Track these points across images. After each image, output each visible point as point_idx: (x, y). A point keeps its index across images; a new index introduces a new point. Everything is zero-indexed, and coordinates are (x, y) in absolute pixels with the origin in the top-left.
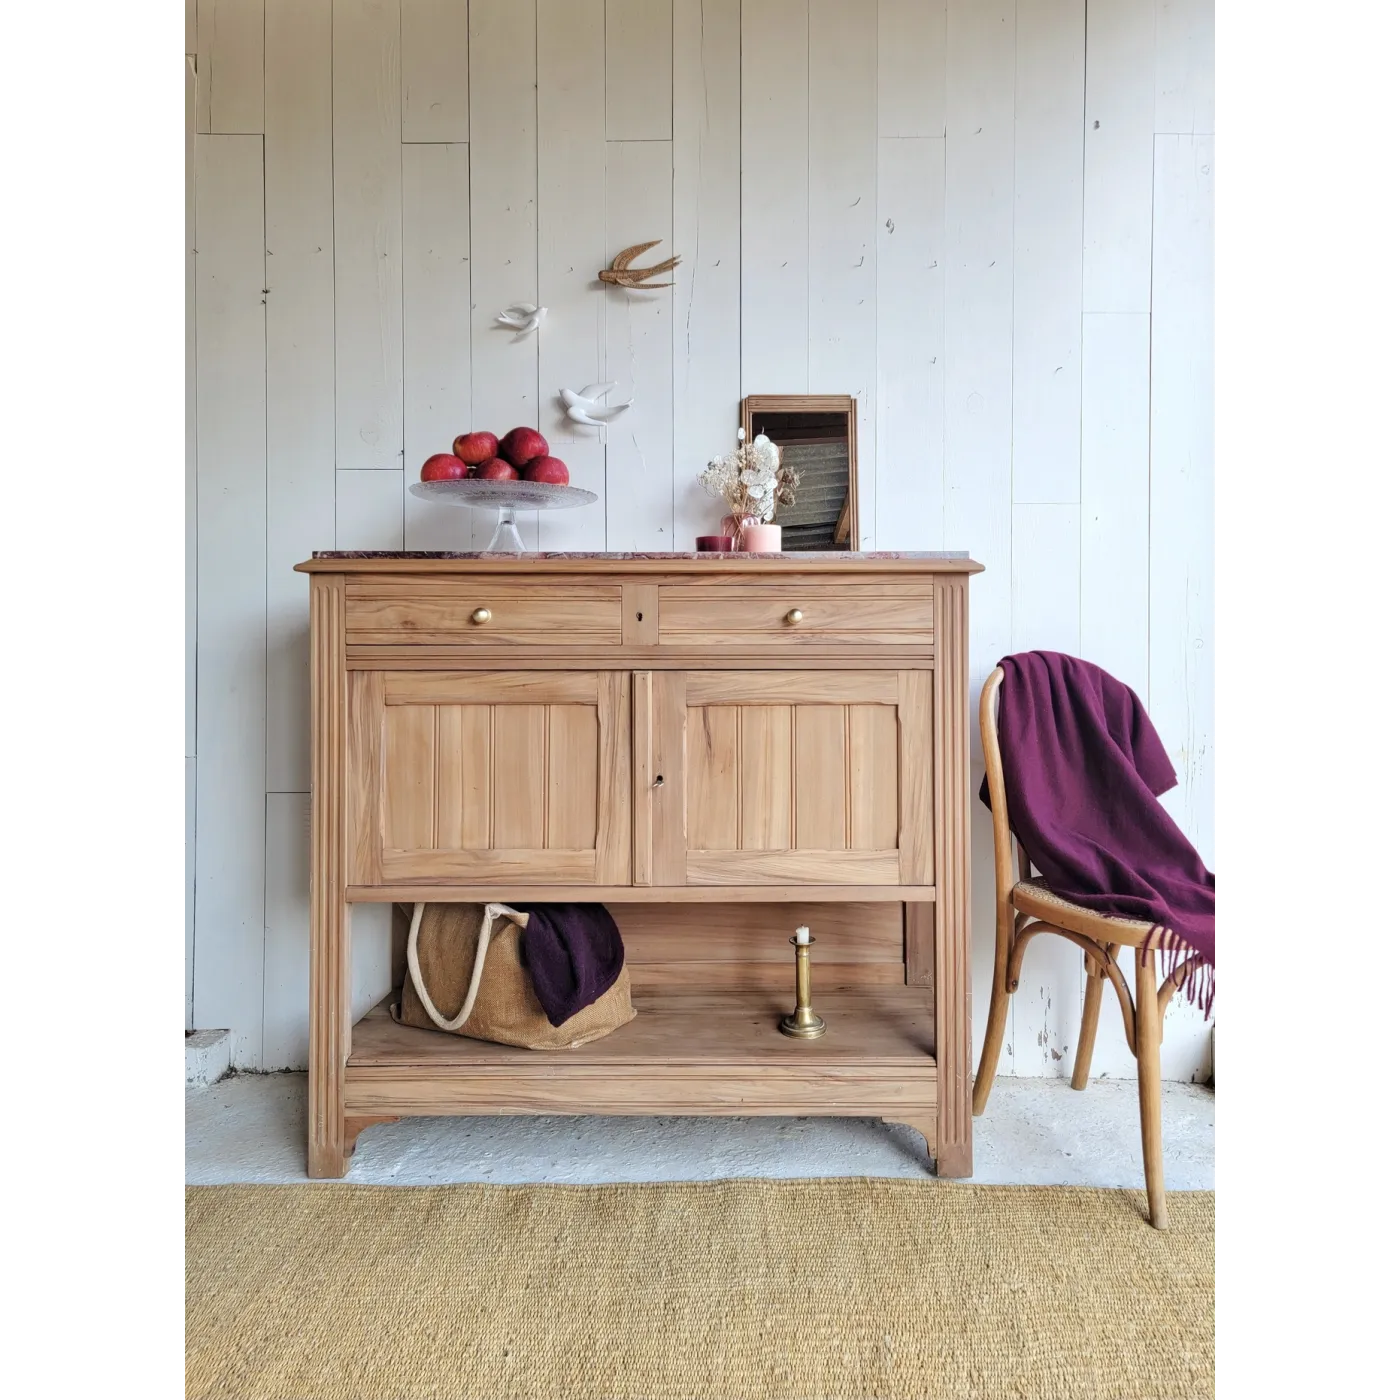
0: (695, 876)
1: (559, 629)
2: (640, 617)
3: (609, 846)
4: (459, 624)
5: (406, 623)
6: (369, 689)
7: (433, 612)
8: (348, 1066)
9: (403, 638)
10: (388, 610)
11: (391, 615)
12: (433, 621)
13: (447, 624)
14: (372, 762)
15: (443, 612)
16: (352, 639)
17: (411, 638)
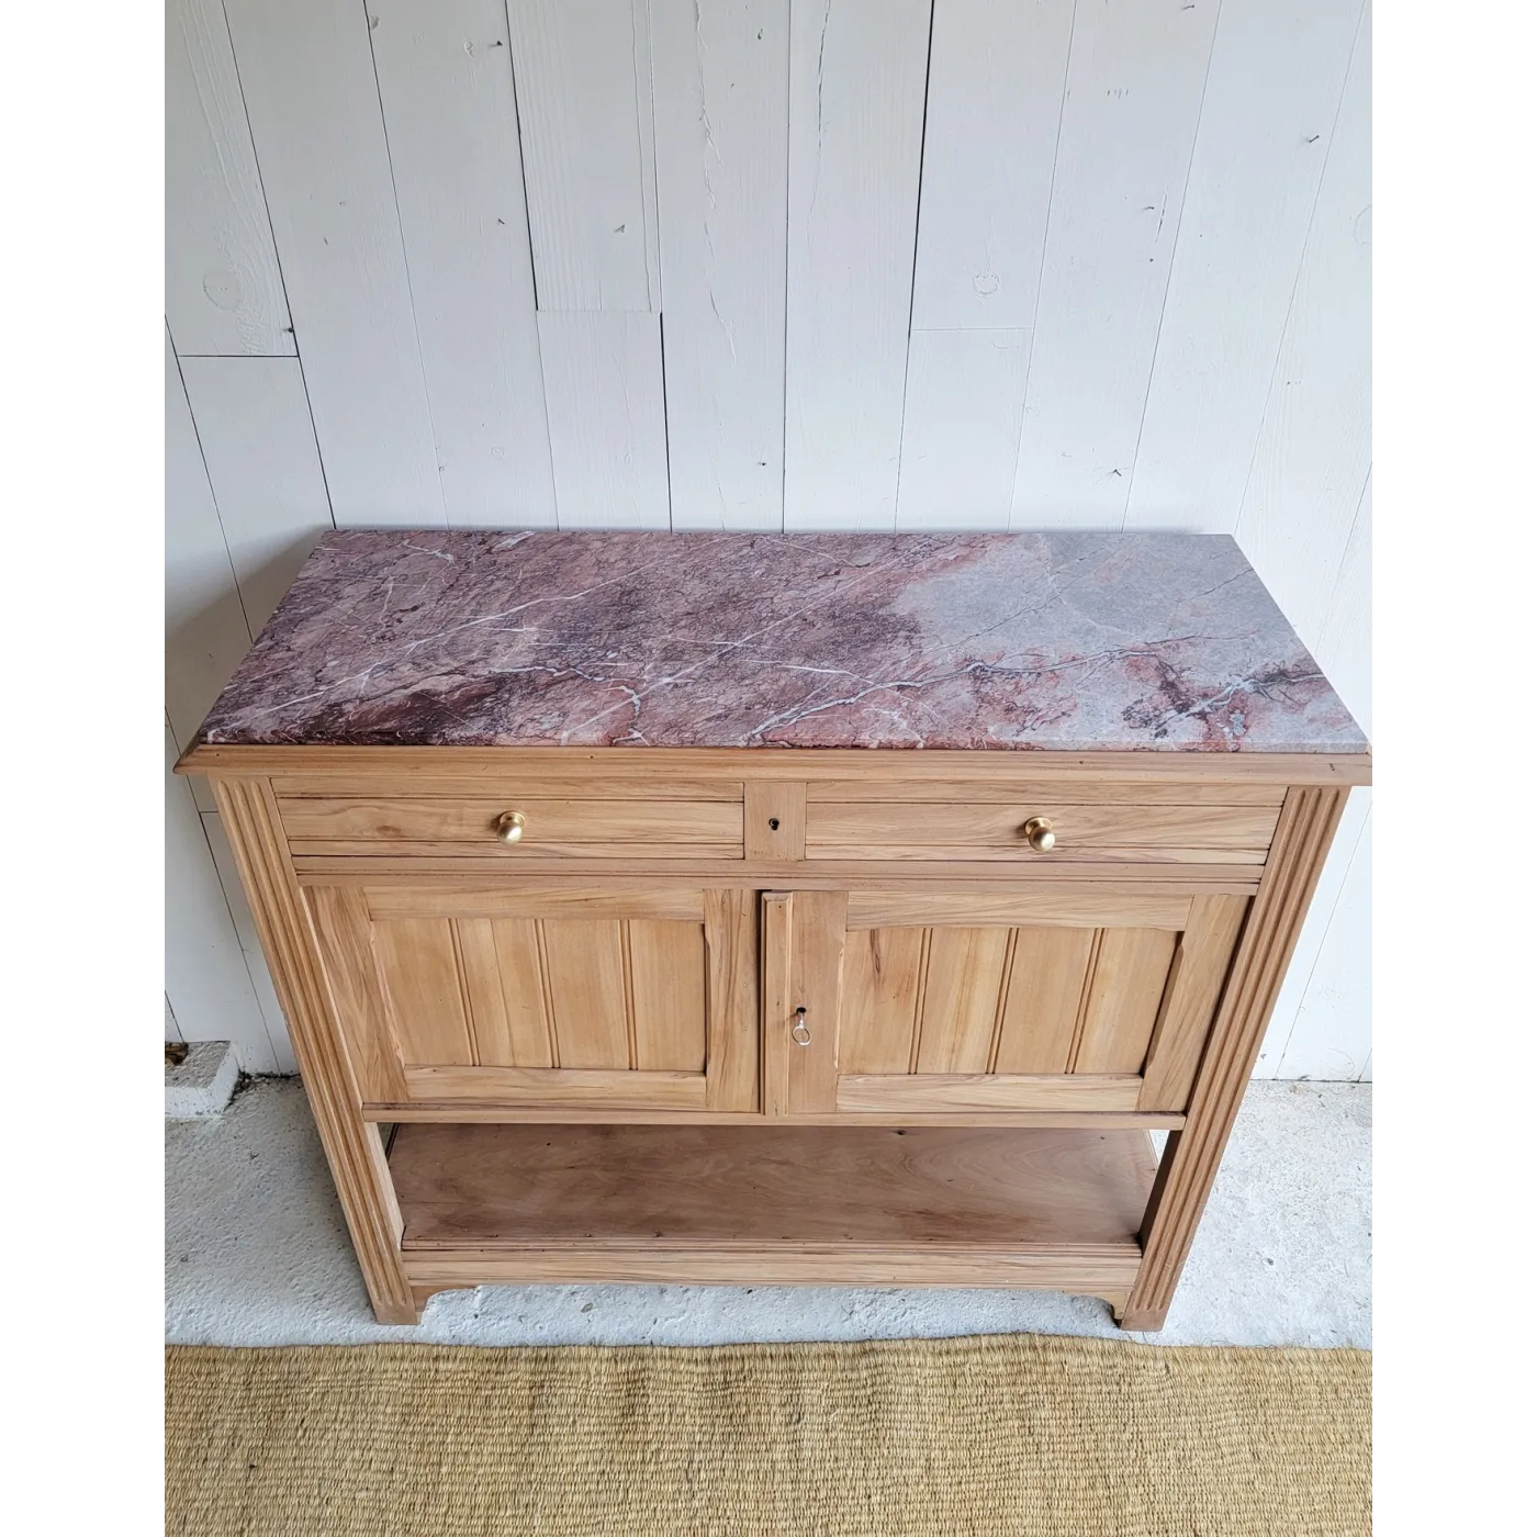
0: (845, 1103)
1: (640, 838)
2: (775, 824)
3: (724, 1074)
4: (476, 831)
5: (386, 828)
6: (341, 905)
7: (430, 815)
8: (403, 1250)
9: (384, 848)
10: (350, 812)
11: (359, 818)
12: (428, 827)
13: (452, 830)
14: (367, 983)
15: (446, 815)
16: (299, 848)
17: (395, 848)
